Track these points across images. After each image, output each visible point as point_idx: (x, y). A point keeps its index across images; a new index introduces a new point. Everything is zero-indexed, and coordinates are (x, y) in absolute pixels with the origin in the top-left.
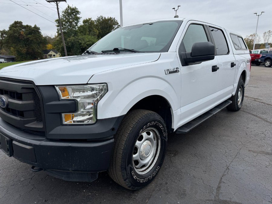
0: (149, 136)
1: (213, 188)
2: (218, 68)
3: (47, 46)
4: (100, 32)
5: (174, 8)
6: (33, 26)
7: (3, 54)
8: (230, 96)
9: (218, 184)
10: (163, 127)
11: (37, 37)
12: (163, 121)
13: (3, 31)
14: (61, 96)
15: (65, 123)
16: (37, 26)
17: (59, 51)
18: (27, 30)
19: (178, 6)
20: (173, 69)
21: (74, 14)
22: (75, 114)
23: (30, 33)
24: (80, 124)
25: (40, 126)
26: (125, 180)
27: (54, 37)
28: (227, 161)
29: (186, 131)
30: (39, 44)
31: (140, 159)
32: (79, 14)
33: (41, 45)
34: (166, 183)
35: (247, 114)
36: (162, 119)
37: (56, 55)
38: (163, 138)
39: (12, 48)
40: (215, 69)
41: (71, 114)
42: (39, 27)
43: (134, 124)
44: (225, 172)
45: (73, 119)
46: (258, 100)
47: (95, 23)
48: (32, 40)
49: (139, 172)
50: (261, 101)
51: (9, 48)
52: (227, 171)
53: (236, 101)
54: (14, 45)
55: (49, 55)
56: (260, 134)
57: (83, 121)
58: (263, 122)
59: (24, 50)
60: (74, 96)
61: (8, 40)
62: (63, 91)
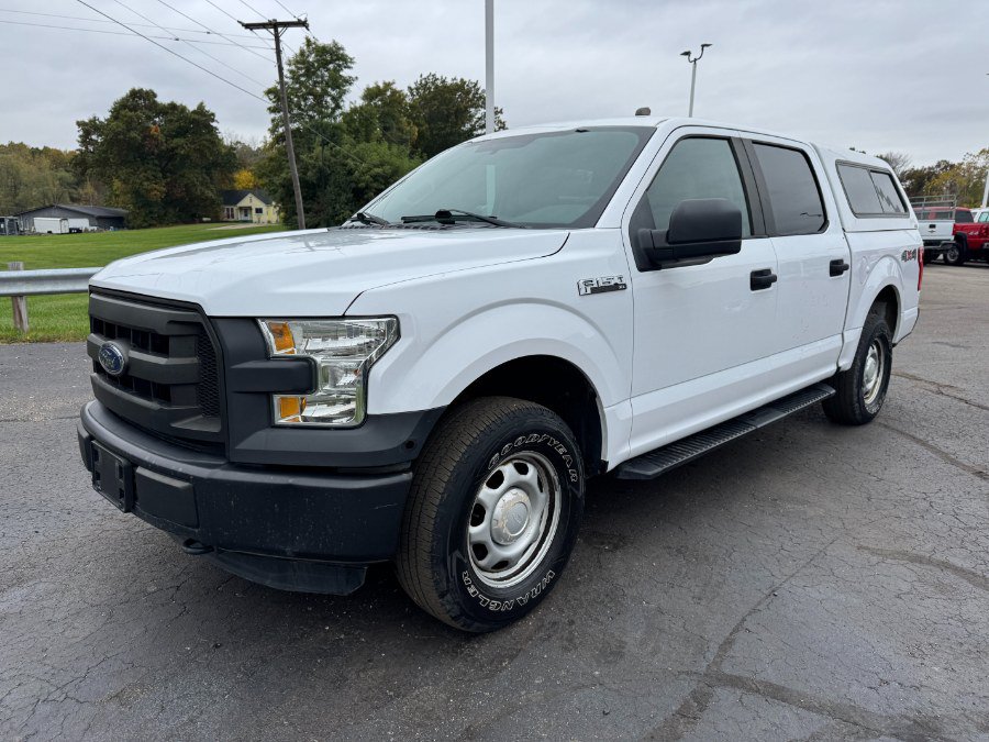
0: (523, 477)
1: (712, 644)
2: (774, 279)
3: (236, 176)
4: (423, 132)
5: (687, 54)
6: (192, 107)
7: (87, 201)
8: (830, 370)
9: (728, 634)
10: (570, 451)
11: (204, 146)
12: (568, 436)
13: (90, 121)
14: (274, 347)
15: (283, 421)
16: (207, 109)
17: (277, 195)
18: (171, 121)
19: (703, 46)
20: (605, 280)
21: (331, 66)
22: (308, 397)
23: (181, 132)
24: (322, 427)
25: (213, 428)
26: (442, 596)
27: (261, 145)
28: (776, 573)
29: (650, 473)
30: (208, 169)
31: (493, 541)
32: (349, 68)
33: (216, 174)
34: (572, 623)
35: (895, 435)
36: (566, 427)
37: (264, 210)
38: (569, 487)
39: (117, 184)
40: (761, 280)
41: (300, 396)
42: (212, 111)
43: (475, 436)
44: (759, 603)
45: (302, 410)
46: (950, 392)
47: (408, 100)
48: (187, 156)
49: (487, 579)
50: (959, 396)
51: (110, 185)
52: (769, 600)
53: (855, 390)
54: (123, 172)
55: (241, 208)
56: (913, 501)
57: (329, 419)
58: (941, 464)
59: (157, 190)
60: (308, 348)
61: (105, 152)
62: (280, 333)
